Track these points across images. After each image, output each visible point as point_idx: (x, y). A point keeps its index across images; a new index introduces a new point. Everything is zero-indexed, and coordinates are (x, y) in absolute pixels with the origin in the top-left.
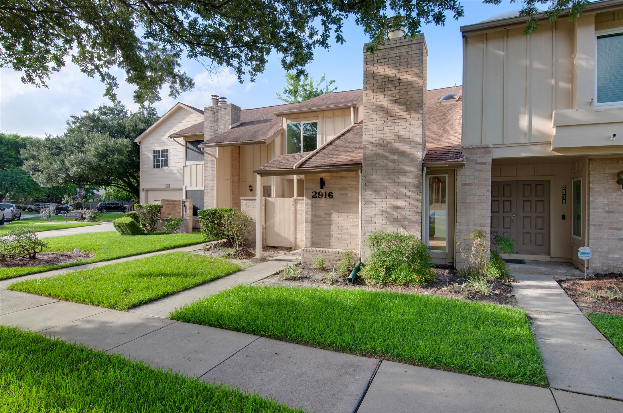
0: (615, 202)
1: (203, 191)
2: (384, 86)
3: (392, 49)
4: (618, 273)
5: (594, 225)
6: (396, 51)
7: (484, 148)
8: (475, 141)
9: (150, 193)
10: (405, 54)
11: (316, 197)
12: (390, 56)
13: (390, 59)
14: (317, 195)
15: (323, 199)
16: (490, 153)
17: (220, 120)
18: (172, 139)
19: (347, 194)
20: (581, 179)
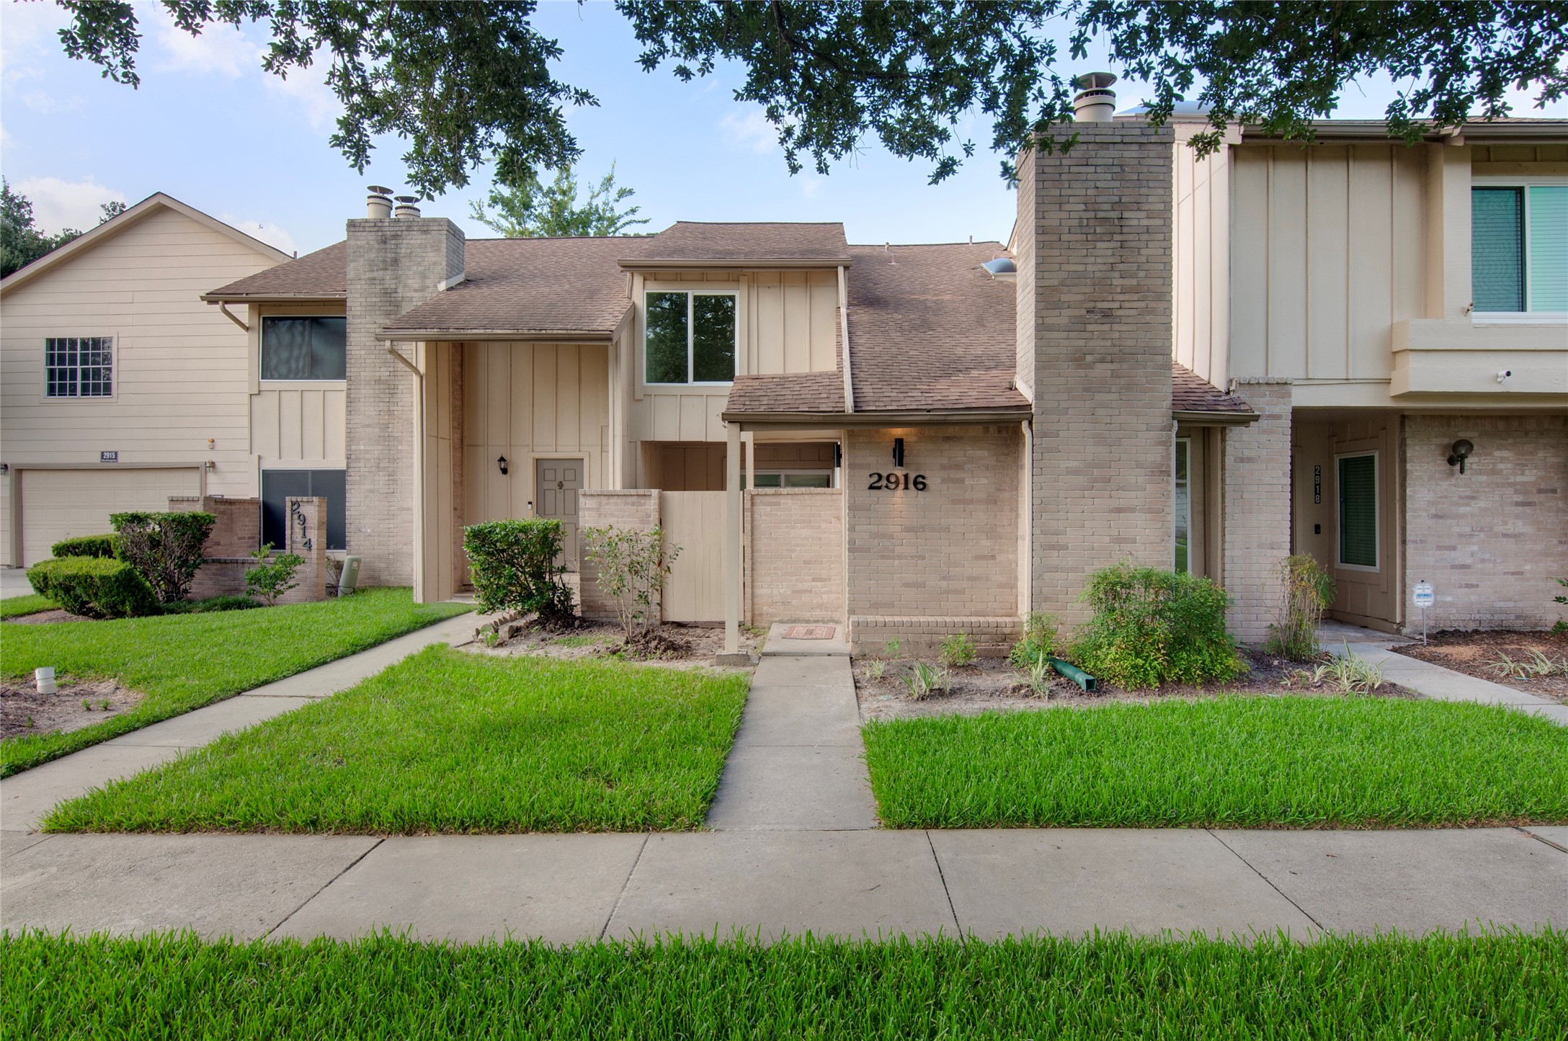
0: (1446, 497)
1: (344, 472)
2: (1085, 230)
3: (1104, 146)
4: (1452, 629)
5: (1414, 542)
6: (1113, 152)
7: (1278, 383)
8: (1254, 371)
9: (28, 478)
10: (1135, 162)
11: (879, 488)
12: (1100, 161)
13: (1099, 169)
14: (884, 482)
15: (900, 492)
16: (1289, 395)
17: (405, 262)
18: (217, 307)
19: (962, 481)
20: (1377, 455)
